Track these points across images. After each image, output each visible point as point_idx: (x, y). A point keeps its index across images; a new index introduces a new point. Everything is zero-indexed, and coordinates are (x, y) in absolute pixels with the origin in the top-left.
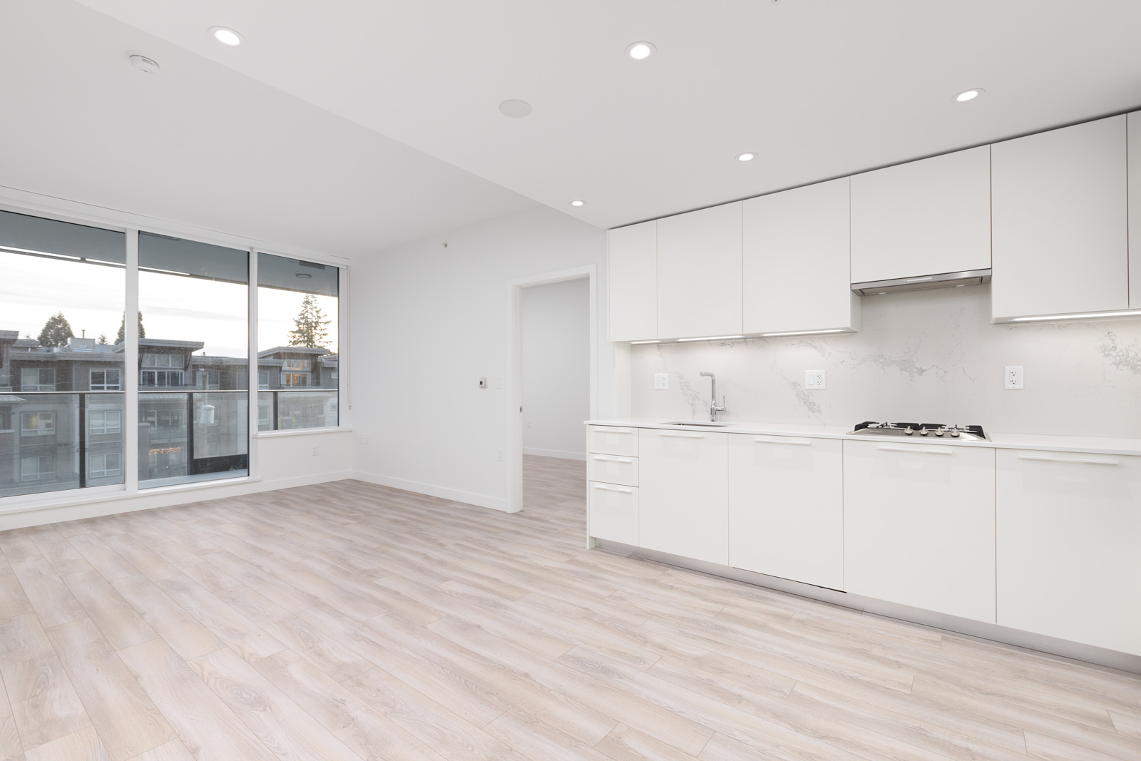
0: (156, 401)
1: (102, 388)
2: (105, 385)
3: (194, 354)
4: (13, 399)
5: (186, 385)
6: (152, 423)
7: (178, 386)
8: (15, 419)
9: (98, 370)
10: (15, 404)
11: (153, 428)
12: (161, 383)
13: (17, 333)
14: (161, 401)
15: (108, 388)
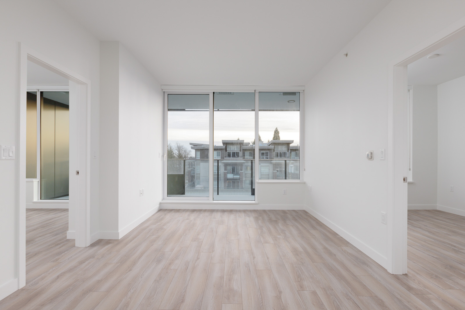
0: (278, 163)
1: (264, 158)
2: (265, 157)
3: (291, 145)
4: (243, 161)
5: (288, 157)
6: (278, 171)
7: (285, 157)
8: (244, 168)
9: (263, 152)
10: (244, 163)
11: (278, 173)
12: (281, 156)
13: (243, 141)
14: (279, 163)
15: (266, 158)
